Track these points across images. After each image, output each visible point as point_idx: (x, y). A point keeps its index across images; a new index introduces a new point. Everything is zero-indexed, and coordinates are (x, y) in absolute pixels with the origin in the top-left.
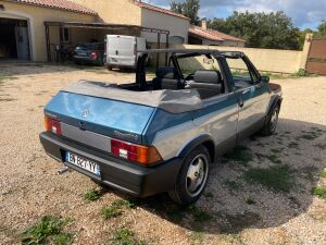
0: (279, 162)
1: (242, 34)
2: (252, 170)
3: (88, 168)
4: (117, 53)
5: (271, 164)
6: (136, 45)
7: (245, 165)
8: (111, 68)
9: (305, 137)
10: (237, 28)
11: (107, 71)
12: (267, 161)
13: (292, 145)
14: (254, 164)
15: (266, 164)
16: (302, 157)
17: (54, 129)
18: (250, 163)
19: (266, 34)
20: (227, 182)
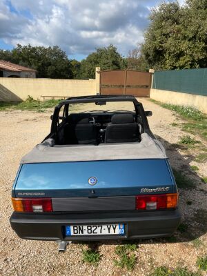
19: (50, 64)
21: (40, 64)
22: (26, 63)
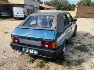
0: (81, 44)
1: (55, 6)
2: (75, 47)
3: (32, 52)
4: (17, 13)
5: (80, 44)
6: (24, 11)
7: (73, 46)
8: (15, 18)
9: (85, 36)
10: (53, 4)
11: (14, 20)
12: (78, 44)
13: (83, 38)
14: (75, 45)
15: (78, 45)
16: (87, 42)
17: (16, 41)
18: (74, 45)
19: (62, 6)
20: (70, 51)
21: (59, 6)
22: (54, 6)
